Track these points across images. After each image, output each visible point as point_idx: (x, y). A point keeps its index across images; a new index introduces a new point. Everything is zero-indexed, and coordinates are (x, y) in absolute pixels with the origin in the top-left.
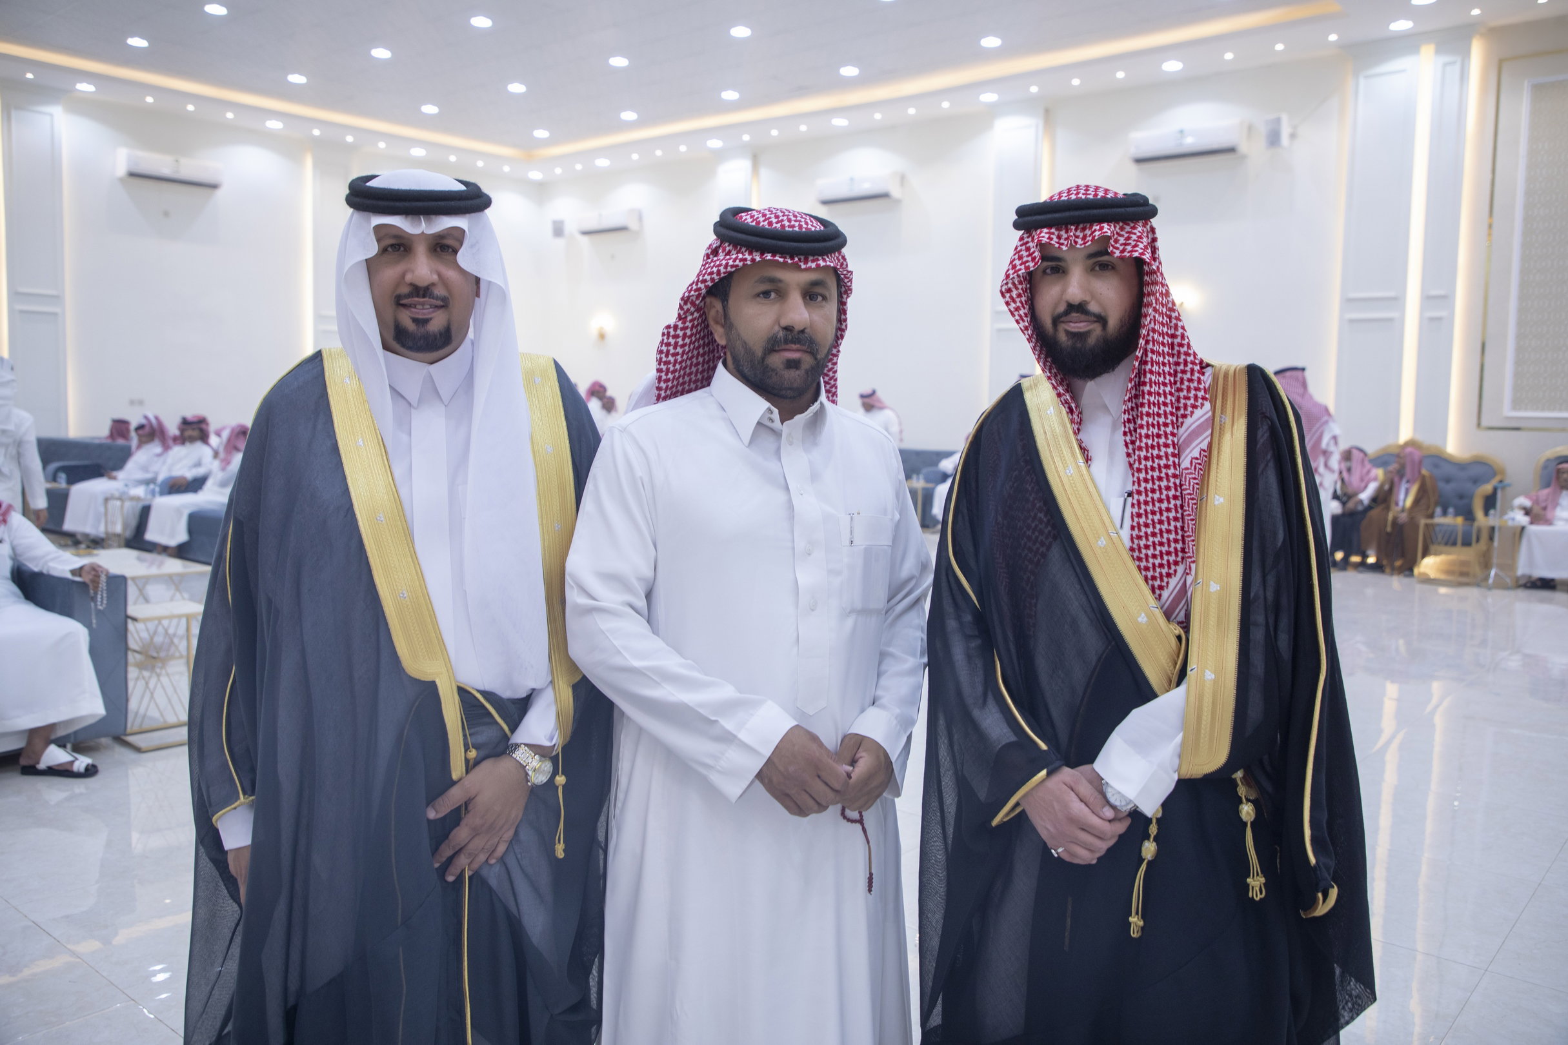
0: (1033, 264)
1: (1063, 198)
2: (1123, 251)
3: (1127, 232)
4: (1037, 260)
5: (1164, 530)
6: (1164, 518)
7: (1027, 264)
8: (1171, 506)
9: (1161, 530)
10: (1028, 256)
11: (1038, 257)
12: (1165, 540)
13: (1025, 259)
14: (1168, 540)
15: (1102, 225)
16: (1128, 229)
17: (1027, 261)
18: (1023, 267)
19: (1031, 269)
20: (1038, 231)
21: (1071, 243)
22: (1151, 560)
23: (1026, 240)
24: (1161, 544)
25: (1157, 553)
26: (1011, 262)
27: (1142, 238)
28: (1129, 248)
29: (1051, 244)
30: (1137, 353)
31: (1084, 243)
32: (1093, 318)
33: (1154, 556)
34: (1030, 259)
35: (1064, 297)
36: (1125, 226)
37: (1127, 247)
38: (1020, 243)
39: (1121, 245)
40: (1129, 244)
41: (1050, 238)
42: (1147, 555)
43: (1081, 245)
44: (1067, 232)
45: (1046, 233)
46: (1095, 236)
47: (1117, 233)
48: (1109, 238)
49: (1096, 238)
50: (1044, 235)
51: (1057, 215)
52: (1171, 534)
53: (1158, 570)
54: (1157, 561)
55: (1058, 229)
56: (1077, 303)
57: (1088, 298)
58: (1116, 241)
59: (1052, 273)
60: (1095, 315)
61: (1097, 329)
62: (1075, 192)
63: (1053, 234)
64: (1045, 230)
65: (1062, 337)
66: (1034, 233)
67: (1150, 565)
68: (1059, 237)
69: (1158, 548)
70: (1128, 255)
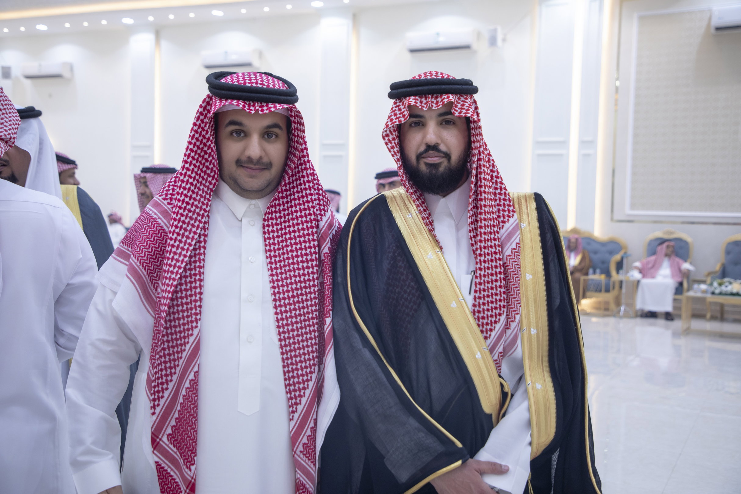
0: (404, 119)
1: (422, 78)
2: (460, 113)
3: (462, 101)
4: (406, 116)
5: (493, 293)
6: (494, 286)
7: (400, 119)
8: (498, 278)
9: (492, 293)
10: (400, 114)
11: (407, 115)
12: (494, 300)
13: (398, 116)
14: (496, 300)
15: (449, 95)
16: (462, 99)
17: (400, 117)
18: (397, 120)
19: (403, 122)
20: (408, 98)
21: (429, 106)
22: (486, 312)
23: (398, 104)
24: (492, 302)
25: (490, 308)
26: (389, 117)
27: (471, 106)
28: (464, 111)
29: (417, 106)
30: (472, 179)
31: (437, 106)
32: (442, 155)
33: (488, 310)
34: (401, 116)
35: (424, 141)
36: (461, 97)
37: (462, 110)
38: (394, 106)
39: (459, 109)
40: (464, 109)
41: (415, 102)
42: (484, 309)
43: (435, 107)
44: (426, 99)
45: (413, 99)
46: (444, 102)
47: (457, 101)
48: (452, 103)
49: (445, 103)
50: (412, 100)
51: (420, 88)
52: (498, 296)
53: (490, 319)
54: (490, 313)
55: (421, 97)
56: (433, 145)
57: (439, 142)
58: (456, 106)
59: (416, 126)
60: (444, 153)
61: (445, 163)
62: (430, 75)
63: (417, 100)
64: (412, 97)
65: (423, 168)
66: (404, 100)
67: (485, 316)
68: (421, 102)
69: (490, 305)
70: (464, 115)
